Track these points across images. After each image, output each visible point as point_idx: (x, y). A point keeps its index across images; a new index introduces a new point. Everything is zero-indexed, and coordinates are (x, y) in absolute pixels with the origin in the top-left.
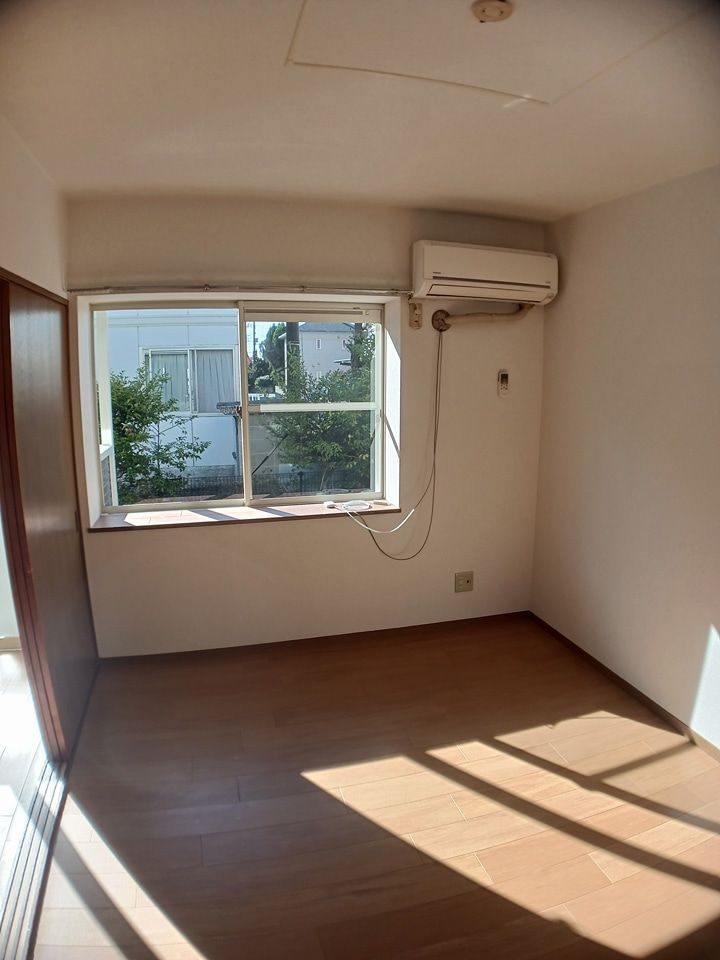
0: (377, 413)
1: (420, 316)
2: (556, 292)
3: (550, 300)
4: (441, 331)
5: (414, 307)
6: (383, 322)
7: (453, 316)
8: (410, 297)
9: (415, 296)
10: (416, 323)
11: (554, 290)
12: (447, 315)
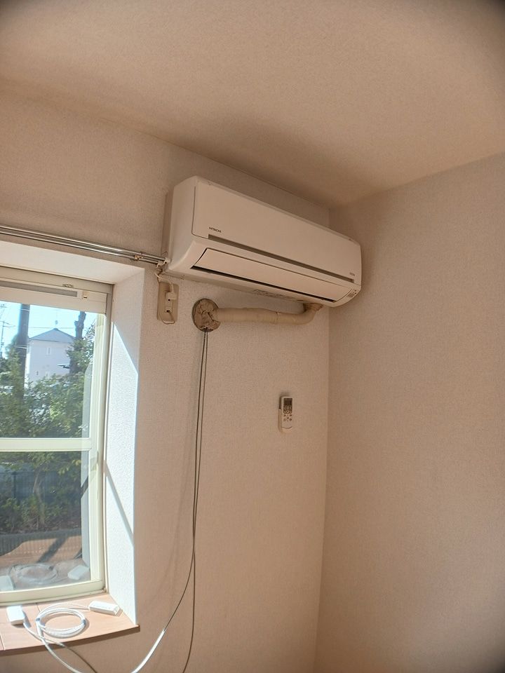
0: (92, 455)
1: (175, 302)
2: (359, 289)
3: (349, 299)
4: (206, 330)
5: (165, 288)
6: (109, 311)
7: (223, 310)
8: (161, 270)
9: (171, 268)
10: (167, 314)
11: (356, 287)
12: (216, 308)
